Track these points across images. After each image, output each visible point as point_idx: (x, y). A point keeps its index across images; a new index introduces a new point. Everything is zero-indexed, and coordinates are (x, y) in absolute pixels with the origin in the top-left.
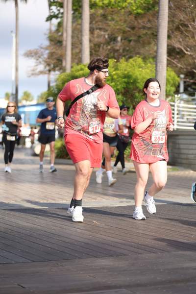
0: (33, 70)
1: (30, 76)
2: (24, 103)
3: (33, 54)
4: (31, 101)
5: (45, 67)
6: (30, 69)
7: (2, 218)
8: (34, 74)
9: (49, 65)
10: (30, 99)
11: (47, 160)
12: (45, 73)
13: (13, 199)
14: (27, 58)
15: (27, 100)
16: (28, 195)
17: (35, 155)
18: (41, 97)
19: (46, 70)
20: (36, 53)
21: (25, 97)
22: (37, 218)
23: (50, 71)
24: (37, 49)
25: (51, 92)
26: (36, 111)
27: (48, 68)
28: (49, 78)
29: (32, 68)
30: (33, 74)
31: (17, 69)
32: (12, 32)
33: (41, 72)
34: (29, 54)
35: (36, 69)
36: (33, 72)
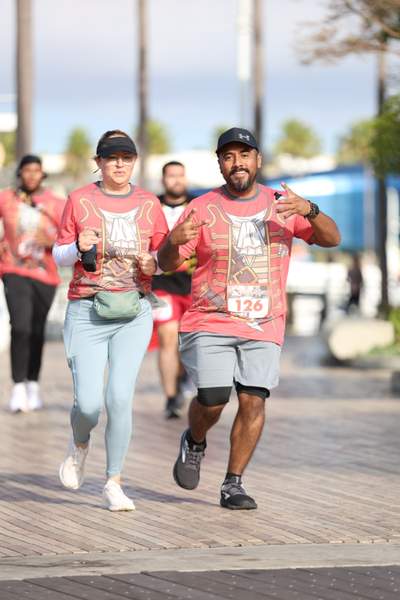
0: (322, 38)
1: (306, 63)
2: (287, 164)
4: (308, 157)
5: (368, 25)
6: (308, 32)
8: (325, 51)
9: (380, 14)
11: (377, 381)
12: (367, 47)
15: (295, 154)
16: (311, 514)
17: (333, 361)
18: (350, 141)
19: (369, 34)
21: (291, 144)
23: (384, 37)
25: (389, 118)
26: (336, 197)
27: (377, 27)
28: (380, 65)
29: (316, 30)
30: (319, 54)
31: (257, 37)
33: (353, 45)
35: (334, 32)
36: (322, 45)
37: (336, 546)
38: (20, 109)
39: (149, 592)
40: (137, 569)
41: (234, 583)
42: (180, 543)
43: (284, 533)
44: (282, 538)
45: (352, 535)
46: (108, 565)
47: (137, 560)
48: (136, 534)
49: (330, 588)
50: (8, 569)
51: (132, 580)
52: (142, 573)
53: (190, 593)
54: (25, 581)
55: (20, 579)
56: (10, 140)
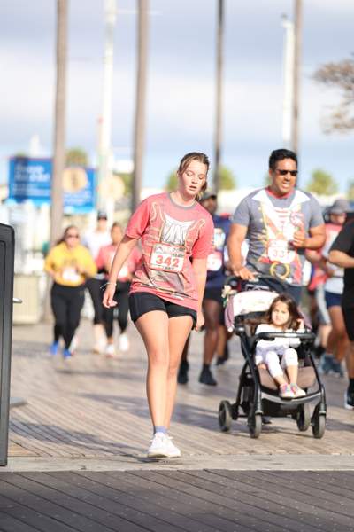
0: (338, 116)
1: (327, 132)
3: (338, 75)
4: (329, 194)
6: (329, 112)
7: (253, 493)
8: (340, 125)
10: (328, 189)
13: (281, 445)
14: (322, 85)
15: (319, 193)
20: (345, 73)
21: (317, 185)
22: (340, 495)
24: (347, 62)
29: (335, 111)
30: (336, 126)
31: (296, 113)
32: (284, 16)
34: (328, 75)
35: (346, 113)
36: (338, 121)
37: (336, 456)
38: (136, 158)
39: (208, 483)
40: (201, 467)
41: (265, 479)
42: (231, 451)
43: (301, 446)
44: (299, 450)
45: (347, 449)
46: (181, 464)
47: (201, 461)
48: (202, 444)
49: (330, 484)
50: (115, 463)
51: (197, 475)
52: (205, 470)
53: (235, 484)
54: (126, 472)
55: (123, 470)
56: (128, 179)
